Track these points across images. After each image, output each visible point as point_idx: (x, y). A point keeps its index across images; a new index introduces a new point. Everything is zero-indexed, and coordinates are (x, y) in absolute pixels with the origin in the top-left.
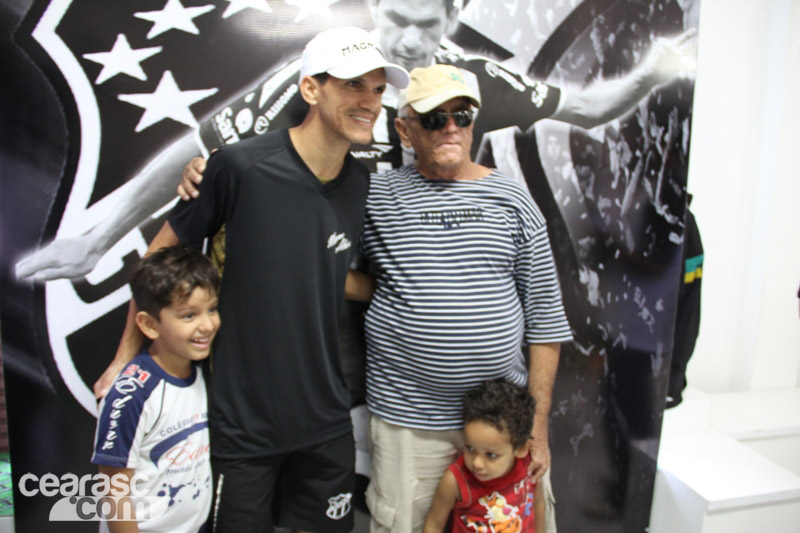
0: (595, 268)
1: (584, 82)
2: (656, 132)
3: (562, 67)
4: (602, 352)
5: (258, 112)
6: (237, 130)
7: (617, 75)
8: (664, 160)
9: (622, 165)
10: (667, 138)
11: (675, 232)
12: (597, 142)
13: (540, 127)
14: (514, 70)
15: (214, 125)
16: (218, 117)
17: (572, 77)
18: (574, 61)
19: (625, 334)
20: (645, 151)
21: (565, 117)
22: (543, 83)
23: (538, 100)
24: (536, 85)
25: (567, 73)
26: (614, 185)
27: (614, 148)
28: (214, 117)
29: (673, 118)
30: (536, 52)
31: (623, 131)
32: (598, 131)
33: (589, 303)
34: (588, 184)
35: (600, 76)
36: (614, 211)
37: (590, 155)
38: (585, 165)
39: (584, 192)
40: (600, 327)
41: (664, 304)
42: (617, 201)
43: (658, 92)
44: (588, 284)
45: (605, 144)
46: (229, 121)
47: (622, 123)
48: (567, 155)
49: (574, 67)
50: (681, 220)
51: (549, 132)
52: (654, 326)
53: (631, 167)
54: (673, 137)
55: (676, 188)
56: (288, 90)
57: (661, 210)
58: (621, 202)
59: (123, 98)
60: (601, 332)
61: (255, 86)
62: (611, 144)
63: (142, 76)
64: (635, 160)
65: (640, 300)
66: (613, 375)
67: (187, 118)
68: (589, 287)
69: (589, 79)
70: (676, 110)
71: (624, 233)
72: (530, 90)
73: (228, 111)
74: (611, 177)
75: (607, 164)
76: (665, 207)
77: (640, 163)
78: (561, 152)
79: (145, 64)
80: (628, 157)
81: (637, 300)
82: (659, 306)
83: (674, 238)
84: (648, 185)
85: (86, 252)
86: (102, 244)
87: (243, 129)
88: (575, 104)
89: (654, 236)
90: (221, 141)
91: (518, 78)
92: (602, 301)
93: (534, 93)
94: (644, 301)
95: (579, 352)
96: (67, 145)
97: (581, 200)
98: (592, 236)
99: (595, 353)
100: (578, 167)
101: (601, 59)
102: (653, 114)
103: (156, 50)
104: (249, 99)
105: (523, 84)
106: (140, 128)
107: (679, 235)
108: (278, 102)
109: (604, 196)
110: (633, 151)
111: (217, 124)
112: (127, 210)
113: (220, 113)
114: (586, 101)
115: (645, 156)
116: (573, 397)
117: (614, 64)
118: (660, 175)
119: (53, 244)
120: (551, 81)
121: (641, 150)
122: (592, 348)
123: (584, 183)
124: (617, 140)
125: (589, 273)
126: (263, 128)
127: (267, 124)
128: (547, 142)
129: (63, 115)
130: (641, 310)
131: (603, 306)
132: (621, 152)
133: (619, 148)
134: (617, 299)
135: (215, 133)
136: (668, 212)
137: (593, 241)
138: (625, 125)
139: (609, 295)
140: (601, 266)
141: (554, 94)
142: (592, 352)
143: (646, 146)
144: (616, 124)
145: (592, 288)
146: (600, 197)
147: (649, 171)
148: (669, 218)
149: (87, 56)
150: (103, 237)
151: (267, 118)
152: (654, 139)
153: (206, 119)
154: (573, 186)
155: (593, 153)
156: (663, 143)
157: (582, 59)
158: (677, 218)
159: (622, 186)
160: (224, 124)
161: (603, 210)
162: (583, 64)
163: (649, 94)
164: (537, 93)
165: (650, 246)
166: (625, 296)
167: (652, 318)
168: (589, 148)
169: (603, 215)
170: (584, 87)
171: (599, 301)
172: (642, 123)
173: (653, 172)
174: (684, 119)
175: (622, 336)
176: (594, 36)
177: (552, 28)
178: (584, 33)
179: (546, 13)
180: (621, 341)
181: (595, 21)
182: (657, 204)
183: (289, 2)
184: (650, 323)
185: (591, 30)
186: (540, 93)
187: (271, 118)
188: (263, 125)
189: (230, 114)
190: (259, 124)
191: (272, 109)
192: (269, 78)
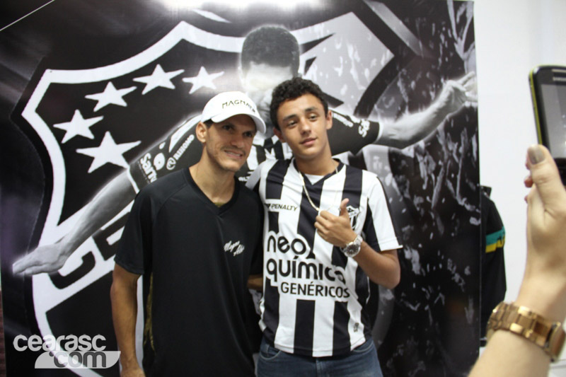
0: (416, 248)
1: (396, 117)
2: (452, 147)
3: (378, 107)
4: (427, 308)
5: (168, 155)
6: (155, 168)
7: (419, 110)
8: (460, 166)
9: (429, 172)
10: (461, 150)
11: (474, 216)
12: (409, 158)
13: (366, 150)
14: (345, 113)
15: (140, 166)
16: (142, 160)
17: (387, 114)
18: (387, 102)
19: (443, 293)
20: (445, 161)
21: (384, 141)
22: (366, 120)
23: (363, 132)
24: (361, 122)
25: (382, 111)
26: (424, 187)
27: (422, 161)
28: (139, 160)
29: (464, 136)
30: (359, 99)
31: (427, 148)
32: (409, 150)
33: (413, 273)
34: (405, 188)
35: (407, 111)
36: (426, 205)
37: (404, 167)
38: (402, 174)
39: (402, 193)
40: (424, 290)
41: (470, 270)
42: (428, 198)
43: (450, 119)
44: (411, 259)
45: (415, 158)
46: (149, 162)
47: (426, 143)
48: (388, 168)
49: (387, 107)
50: (477, 207)
51: (373, 153)
52: (464, 286)
53: (436, 172)
54: (465, 149)
55: (471, 185)
56: (188, 139)
57: (462, 202)
58: (431, 198)
59: (80, 151)
60: (425, 293)
61: (165, 138)
62: (420, 158)
63: (91, 136)
64: (438, 167)
65: (452, 268)
66: (437, 324)
67: (121, 162)
68: (412, 261)
69: (399, 114)
70: (465, 130)
71: (435, 221)
72: (357, 126)
73: (148, 155)
74: (422, 181)
75: (418, 173)
76: (465, 199)
77: (442, 170)
78: (383, 167)
79: (92, 128)
80: (433, 166)
81: (449, 268)
82: (467, 271)
83: (473, 221)
84: (450, 185)
85: (58, 255)
86: (69, 249)
87: (159, 167)
88: (390, 132)
89: (458, 221)
90: (145, 176)
91: (348, 118)
92: (423, 270)
93: (360, 128)
94: (455, 268)
95: (409, 309)
96: (44, 184)
97: (401, 200)
98: (411, 225)
99: (421, 308)
100: (396, 176)
101: (407, 100)
102: (448, 134)
103: (99, 119)
104: (162, 146)
105: (352, 122)
106: (91, 170)
107: (478, 219)
108: (181, 147)
109: (417, 196)
110: (437, 162)
111: (142, 165)
112: (85, 225)
113: (143, 157)
114: (398, 129)
115: (445, 165)
116: (408, 341)
117: (417, 102)
118: (459, 177)
119: (37, 249)
120: (372, 118)
121: (443, 160)
122: (418, 305)
123: (402, 188)
124: (424, 155)
125: (411, 252)
126: (172, 166)
127: (175, 163)
128: (372, 161)
129: (41, 164)
130: (454, 275)
131: (424, 274)
132: (428, 163)
133: (425, 160)
134: (434, 268)
135: (140, 171)
136: (467, 202)
137: (412, 228)
138: (429, 144)
139: (428, 266)
140: (420, 246)
141: (374, 127)
142: (419, 308)
143: (446, 157)
144: (421, 144)
145: (414, 262)
146: (415, 196)
147: (450, 175)
148: (468, 207)
149: (56, 126)
150: (69, 244)
151: (175, 159)
152: (452, 152)
153: (134, 162)
154: (394, 190)
155: (407, 166)
156: (458, 154)
157: (392, 101)
158: (474, 207)
159: (430, 187)
160: (146, 164)
161: (418, 205)
162: (394, 104)
163: (444, 120)
164: (362, 127)
165: (456, 229)
166: (441, 266)
167: (463, 281)
168: (404, 162)
169: (418, 209)
170: (396, 120)
171: (420, 271)
172: (441, 141)
173: (453, 175)
174: (472, 136)
175: (441, 295)
176: (400, 84)
177: (369, 81)
178: (392, 83)
179: (364, 71)
180: (440, 299)
181: (400, 73)
182: (458, 198)
183: (186, 80)
184: (461, 284)
185: (398, 80)
186: (364, 127)
187: (177, 158)
188: (172, 163)
189: (150, 157)
190: (169, 163)
191: (178, 152)
192: (175, 132)
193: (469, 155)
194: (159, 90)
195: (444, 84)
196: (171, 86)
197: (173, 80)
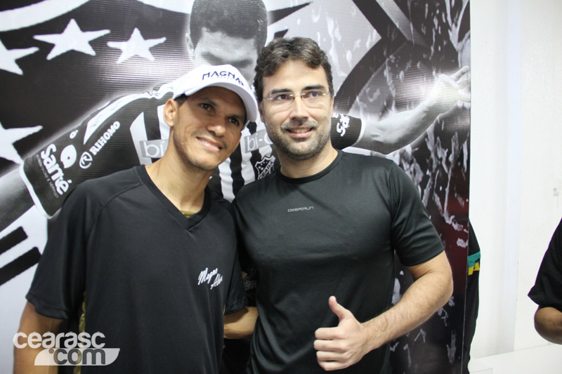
0: (397, 275)
1: (381, 114)
2: (442, 153)
3: (360, 100)
4: (406, 347)
5: (81, 148)
6: (61, 165)
7: (408, 107)
8: (449, 177)
10: (451, 158)
11: (461, 238)
15: (39, 161)
16: (43, 153)
17: (370, 109)
18: (371, 94)
19: (424, 329)
20: (434, 171)
21: (366, 143)
22: (345, 116)
23: (342, 130)
24: (340, 117)
25: (366, 106)
27: (407, 170)
28: (39, 154)
29: (455, 141)
31: (414, 154)
32: (394, 155)
35: (393, 107)
41: (455, 301)
43: (441, 120)
46: (53, 156)
47: (413, 148)
49: (371, 100)
50: (465, 227)
52: (447, 320)
53: (423, 184)
54: (455, 157)
55: (460, 200)
56: (112, 126)
57: (449, 221)
61: (79, 124)
62: (406, 166)
64: (425, 178)
67: (11, 154)
69: (384, 111)
70: (456, 136)
73: (53, 147)
76: (452, 217)
77: (430, 181)
80: (420, 176)
82: (451, 303)
83: (460, 243)
84: (437, 199)
87: (68, 164)
88: (373, 133)
90: (47, 176)
93: (338, 124)
99: (399, 348)
101: (393, 93)
102: (438, 138)
104: (73, 135)
107: (465, 240)
108: (102, 138)
110: (425, 172)
111: (42, 160)
113: (45, 150)
114: (382, 129)
115: (434, 175)
118: (447, 190)
120: (352, 113)
121: (431, 170)
122: (397, 344)
124: (411, 163)
126: (87, 163)
127: (91, 159)
132: (414, 172)
133: (412, 169)
135: (40, 168)
136: (455, 221)
138: (417, 149)
140: (402, 273)
141: (356, 124)
142: (397, 348)
143: (434, 166)
144: (408, 149)
147: (438, 188)
148: (456, 226)
151: (91, 153)
152: (441, 159)
153: (30, 156)
156: (448, 163)
157: (377, 93)
158: (462, 226)
160: (49, 160)
162: (379, 97)
163: (434, 122)
164: (341, 125)
167: (446, 314)
170: (381, 117)
172: (430, 147)
173: (441, 188)
174: (464, 142)
175: (421, 331)
176: (386, 73)
177: (351, 67)
178: (378, 71)
179: (345, 54)
180: (421, 335)
181: (387, 60)
182: (445, 215)
183: (111, 44)
184: (444, 318)
185: (384, 68)
186: (343, 124)
187: (95, 153)
188: (86, 160)
189: (54, 150)
190: (83, 159)
191: (96, 144)
192: (93, 116)
193: (459, 164)
194: (72, 55)
195: (436, 78)
196: (90, 51)
197: (93, 43)
